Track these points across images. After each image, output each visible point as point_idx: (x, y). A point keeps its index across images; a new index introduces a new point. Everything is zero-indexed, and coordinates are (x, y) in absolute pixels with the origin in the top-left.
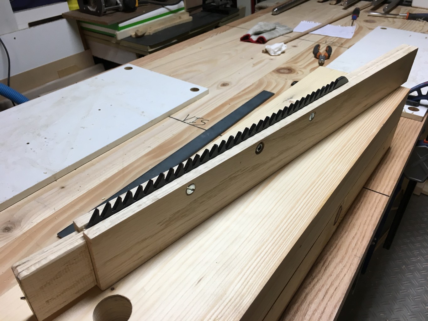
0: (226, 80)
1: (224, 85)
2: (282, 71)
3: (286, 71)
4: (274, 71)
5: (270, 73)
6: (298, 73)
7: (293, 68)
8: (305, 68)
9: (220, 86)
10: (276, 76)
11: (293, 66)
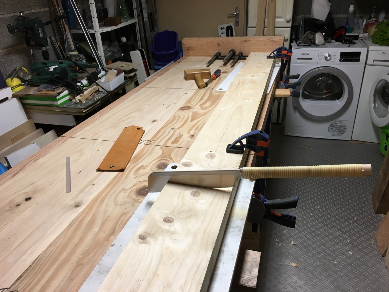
0: (154, 119)
1: (154, 121)
2: (184, 109)
3: (186, 108)
4: (179, 109)
5: (178, 111)
6: (193, 108)
7: (189, 106)
8: (196, 105)
9: (152, 123)
10: (181, 112)
11: (189, 105)
